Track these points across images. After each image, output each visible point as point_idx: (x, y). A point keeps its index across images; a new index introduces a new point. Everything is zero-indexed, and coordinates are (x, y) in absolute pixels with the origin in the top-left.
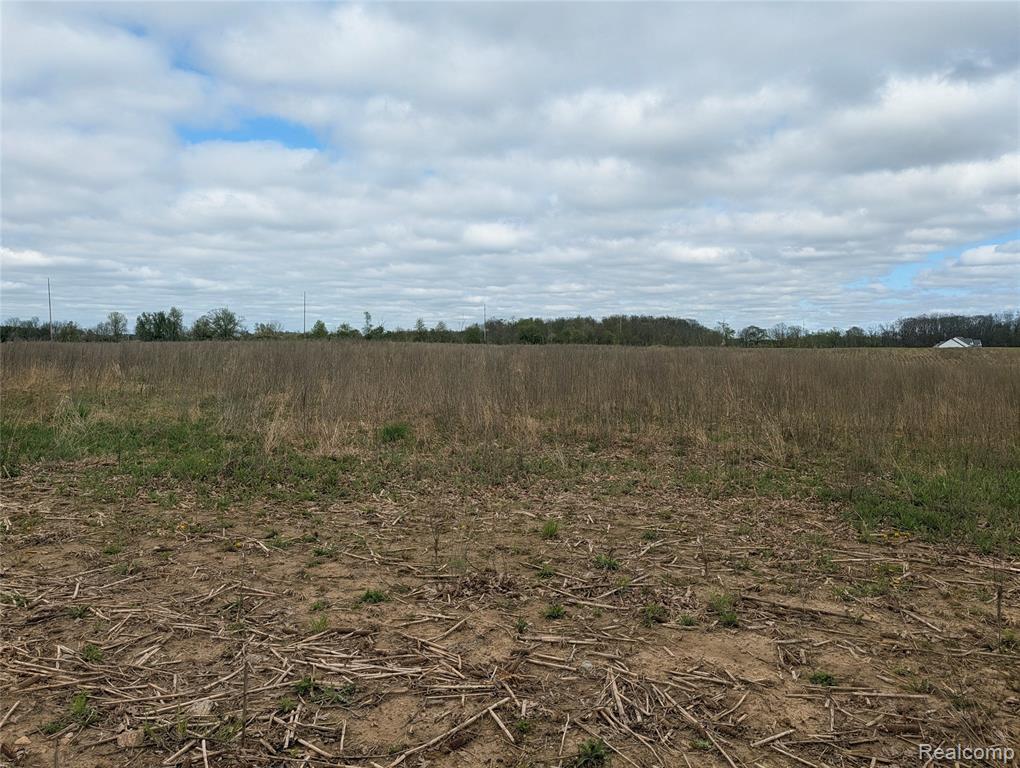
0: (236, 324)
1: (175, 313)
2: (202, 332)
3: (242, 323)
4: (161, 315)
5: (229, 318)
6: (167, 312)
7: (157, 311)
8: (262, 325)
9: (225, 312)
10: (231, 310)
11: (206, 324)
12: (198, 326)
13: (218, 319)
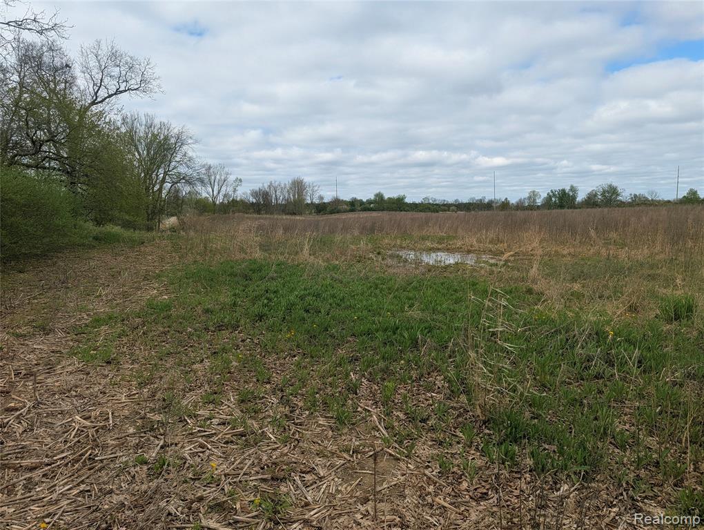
0: (618, 195)
1: (573, 189)
2: (591, 202)
3: (623, 194)
4: (563, 191)
5: (613, 191)
6: (567, 188)
7: (561, 188)
8: (635, 196)
9: (610, 186)
10: (614, 184)
11: (596, 195)
12: (589, 198)
13: (604, 192)
